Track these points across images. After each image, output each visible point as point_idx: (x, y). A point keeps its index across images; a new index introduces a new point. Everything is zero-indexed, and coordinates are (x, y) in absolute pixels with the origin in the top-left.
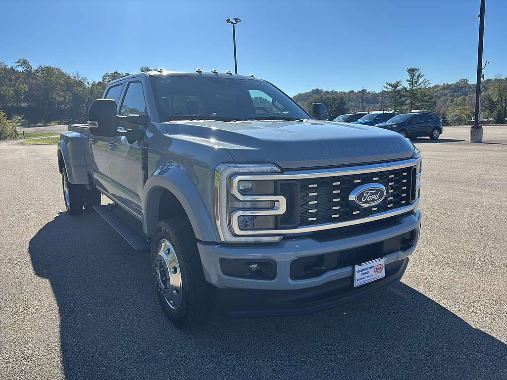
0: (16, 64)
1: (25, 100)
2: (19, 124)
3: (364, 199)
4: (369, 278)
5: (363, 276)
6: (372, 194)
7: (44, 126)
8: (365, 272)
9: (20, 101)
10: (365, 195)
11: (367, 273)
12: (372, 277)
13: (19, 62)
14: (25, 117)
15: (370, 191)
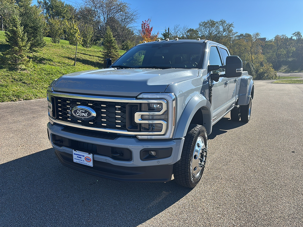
0: (292, 35)
1: (292, 56)
2: (284, 71)
3: (78, 114)
4: (81, 161)
5: (78, 158)
6: (82, 112)
7: (298, 72)
8: (79, 156)
9: (289, 57)
10: (78, 112)
11: (81, 158)
12: (83, 162)
13: (294, 34)
14: (289, 67)
15: (81, 110)
